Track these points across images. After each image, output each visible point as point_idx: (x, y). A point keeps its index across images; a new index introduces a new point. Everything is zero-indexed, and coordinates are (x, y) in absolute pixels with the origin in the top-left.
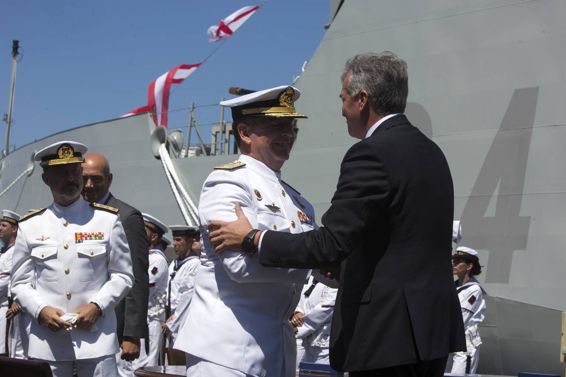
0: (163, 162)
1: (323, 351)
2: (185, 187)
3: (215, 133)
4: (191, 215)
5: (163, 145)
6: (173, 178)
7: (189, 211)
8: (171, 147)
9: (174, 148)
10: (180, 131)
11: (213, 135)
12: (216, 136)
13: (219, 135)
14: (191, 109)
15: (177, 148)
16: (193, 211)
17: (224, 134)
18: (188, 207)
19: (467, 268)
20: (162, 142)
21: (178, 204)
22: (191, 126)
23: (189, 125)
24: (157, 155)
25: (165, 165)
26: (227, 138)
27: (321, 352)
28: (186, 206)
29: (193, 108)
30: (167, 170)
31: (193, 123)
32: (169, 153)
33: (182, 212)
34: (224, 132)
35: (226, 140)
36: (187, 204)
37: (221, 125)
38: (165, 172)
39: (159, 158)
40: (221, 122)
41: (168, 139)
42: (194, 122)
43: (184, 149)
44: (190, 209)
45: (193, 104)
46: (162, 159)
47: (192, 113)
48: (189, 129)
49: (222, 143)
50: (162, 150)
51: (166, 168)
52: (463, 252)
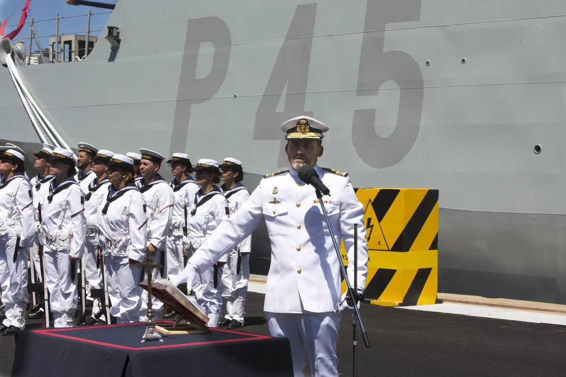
0: (9, 68)
1: (123, 260)
2: (29, 90)
3: (52, 44)
4: (34, 114)
5: (9, 55)
6: (18, 83)
7: (33, 111)
8: (16, 56)
9: (18, 57)
10: (23, 42)
11: (50, 45)
12: (53, 46)
13: (55, 45)
14: (31, 24)
15: (21, 56)
16: (36, 110)
17: (59, 44)
18: (32, 107)
19: (233, 176)
20: (8, 53)
21: (24, 105)
22: (32, 38)
23: (30, 37)
24: (4, 63)
25: (11, 72)
26: (62, 48)
27: (122, 261)
28: (30, 106)
29: (33, 22)
30: (13, 76)
31: (33, 36)
32: (14, 61)
33: (27, 112)
34: (60, 42)
35: (61, 49)
36: (31, 104)
37: (56, 36)
38: (12, 78)
39: (5, 65)
40: (56, 34)
41: (12, 49)
42: (34, 34)
43: (27, 56)
44: (34, 109)
45: (33, 19)
46: (8, 66)
47: (32, 27)
48: (30, 40)
49: (58, 53)
50: (8, 59)
51: (12, 74)
52: (231, 162)
